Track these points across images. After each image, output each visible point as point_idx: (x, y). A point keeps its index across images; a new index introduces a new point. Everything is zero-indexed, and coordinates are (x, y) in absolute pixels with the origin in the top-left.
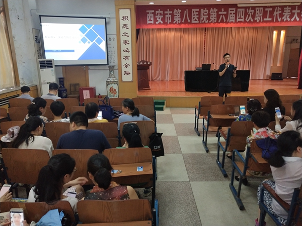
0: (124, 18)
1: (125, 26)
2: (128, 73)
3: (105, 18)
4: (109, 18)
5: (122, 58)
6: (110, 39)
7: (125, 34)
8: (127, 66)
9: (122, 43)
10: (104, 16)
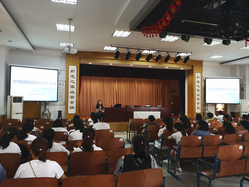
0: (72, 71)
1: (72, 76)
2: (73, 108)
3: (58, 70)
4: (61, 70)
5: (69, 97)
6: (60, 84)
7: (72, 81)
8: (72, 103)
9: (69, 87)
10: (57, 69)
